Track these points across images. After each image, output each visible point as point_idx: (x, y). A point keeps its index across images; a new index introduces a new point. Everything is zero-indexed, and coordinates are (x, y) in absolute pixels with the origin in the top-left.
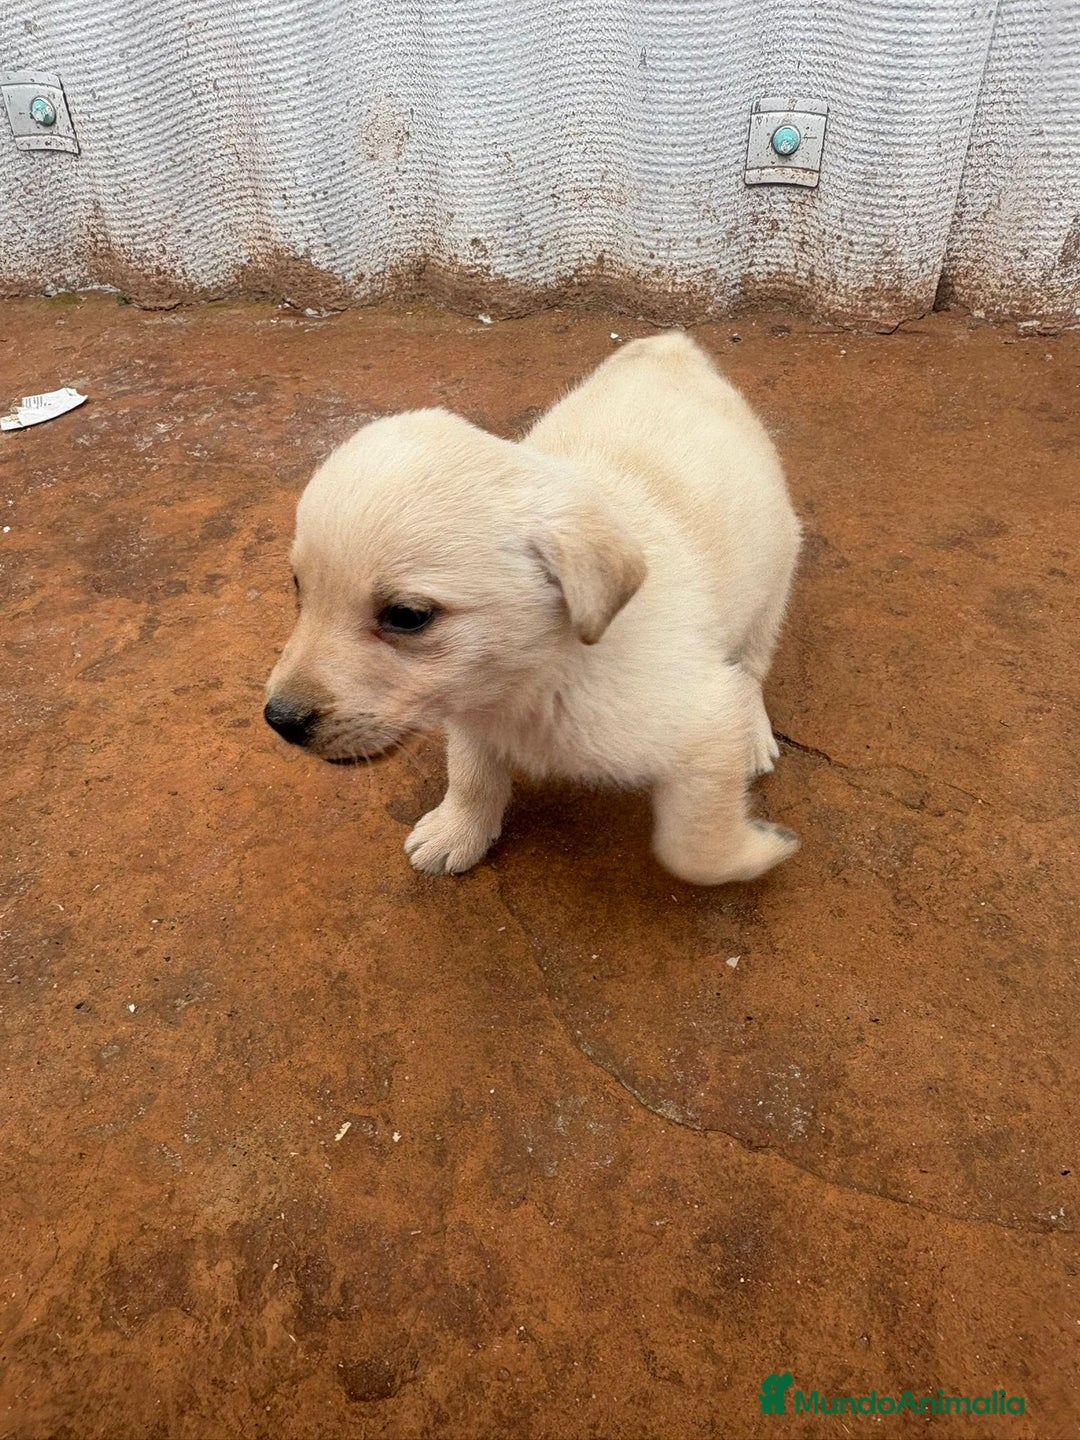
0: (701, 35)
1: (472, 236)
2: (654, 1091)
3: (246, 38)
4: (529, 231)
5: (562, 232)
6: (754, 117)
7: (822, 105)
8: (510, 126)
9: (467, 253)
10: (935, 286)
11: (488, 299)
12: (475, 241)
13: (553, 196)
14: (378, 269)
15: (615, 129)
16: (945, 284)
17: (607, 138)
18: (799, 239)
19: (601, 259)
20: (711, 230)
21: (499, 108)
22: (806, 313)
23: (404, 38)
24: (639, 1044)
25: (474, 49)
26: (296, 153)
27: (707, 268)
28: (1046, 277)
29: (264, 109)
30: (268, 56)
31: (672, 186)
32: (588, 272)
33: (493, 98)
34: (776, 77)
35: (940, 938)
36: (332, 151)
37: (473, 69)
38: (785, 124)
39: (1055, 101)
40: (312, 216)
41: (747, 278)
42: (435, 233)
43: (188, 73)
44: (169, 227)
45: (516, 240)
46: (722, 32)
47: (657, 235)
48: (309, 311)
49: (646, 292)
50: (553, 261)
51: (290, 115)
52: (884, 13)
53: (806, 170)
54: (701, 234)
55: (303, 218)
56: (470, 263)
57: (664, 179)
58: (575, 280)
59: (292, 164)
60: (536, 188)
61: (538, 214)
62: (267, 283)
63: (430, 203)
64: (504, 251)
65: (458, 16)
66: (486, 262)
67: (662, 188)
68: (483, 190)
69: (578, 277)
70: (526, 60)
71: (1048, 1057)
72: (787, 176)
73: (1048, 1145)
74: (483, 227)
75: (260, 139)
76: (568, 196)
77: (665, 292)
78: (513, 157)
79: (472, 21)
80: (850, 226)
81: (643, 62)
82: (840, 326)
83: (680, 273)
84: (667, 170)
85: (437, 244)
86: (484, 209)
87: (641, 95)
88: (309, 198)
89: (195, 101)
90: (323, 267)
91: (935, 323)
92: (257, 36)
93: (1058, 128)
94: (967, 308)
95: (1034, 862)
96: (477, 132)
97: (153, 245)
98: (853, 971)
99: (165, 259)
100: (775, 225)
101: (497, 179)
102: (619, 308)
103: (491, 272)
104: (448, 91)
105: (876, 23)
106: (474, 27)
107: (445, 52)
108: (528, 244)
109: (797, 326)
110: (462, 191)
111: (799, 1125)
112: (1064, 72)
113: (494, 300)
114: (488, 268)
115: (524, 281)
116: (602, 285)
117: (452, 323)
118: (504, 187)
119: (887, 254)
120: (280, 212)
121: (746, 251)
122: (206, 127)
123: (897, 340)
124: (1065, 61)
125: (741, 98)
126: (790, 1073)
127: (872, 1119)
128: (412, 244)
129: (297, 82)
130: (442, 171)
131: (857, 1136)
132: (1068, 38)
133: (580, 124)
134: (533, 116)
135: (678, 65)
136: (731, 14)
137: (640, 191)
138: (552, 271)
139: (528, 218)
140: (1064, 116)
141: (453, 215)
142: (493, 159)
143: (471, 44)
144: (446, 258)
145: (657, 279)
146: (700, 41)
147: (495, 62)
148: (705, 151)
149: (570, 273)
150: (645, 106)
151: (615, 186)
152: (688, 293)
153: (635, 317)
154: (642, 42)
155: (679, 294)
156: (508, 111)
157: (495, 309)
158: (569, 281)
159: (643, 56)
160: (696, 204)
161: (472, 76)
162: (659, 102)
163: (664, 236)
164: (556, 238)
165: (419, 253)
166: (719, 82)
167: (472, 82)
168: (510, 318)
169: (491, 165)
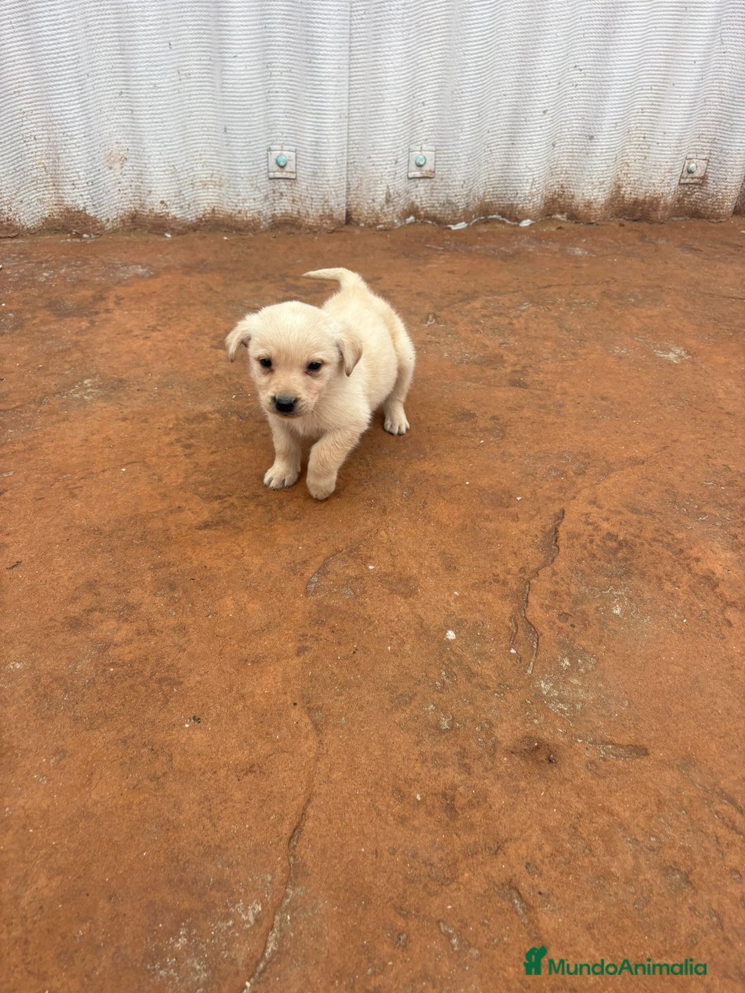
0: (247, 121)
1: (160, 200)
3: (56, 118)
4: (184, 198)
5: (197, 199)
6: (269, 152)
7: (293, 148)
8: (174, 155)
9: (157, 207)
10: (344, 215)
11: (169, 227)
12: (162, 202)
13: (192, 184)
14: (115, 217)
15: (215, 157)
16: (348, 215)
17: (212, 161)
18: (291, 198)
19: (213, 210)
20: (259, 195)
21: (169, 147)
22: (299, 227)
23: (123, 120)
25: (157, 124)
26: (79, 165)
27: (259, 210)
28: (382, 209)
29: (64, 147)
30: (67, 125)
31: (242, 178)
32: (208, 215)
33: (166, 144)
34: (275, 138)
36: (95, 165)
37: (158, 132)
38: (281, 155)
39: (373, 146)
40: (86, 192)
41: (274, 215)
42: (142, 200)
43: (22, 132)
44: (13, 199)
45: (179, 201)
46: (255, 121)
47: (237, 197)
48: (85, 236)
49: (235, 221)
50: (195, 211)
51: (77, 150)
53: (291, 172)
54: (255, 197)
55: (82, 193)
56: (159, 212)
57: (238, 175)
58: (203, 219)
59: (78, 170)
60: (185, 180)
61: (187, 191)
62: (59, 226)
63: (138, 187)
64: (175, 206)
65: (150, 112)
66: (167, 211)
67: (238, 179)
68: (164, 180)
69: (205, 218)
70: (178, 130)
72: (284, 175)
74: (165, 196)
75: (61, 160)
77: (243, 220)
78: (176, 167)
79: (157, 114)
80: (311, 192)
81: (225, 131)
82: (312, 230)
83: (248, 212)
84: (239, 172)
85: (142, 205)
86: (166, 188)
87: (225, 143)
88: (85, 185)
89: (25, 144)
90: (92, 215)
91: (347, 228)
92: (62, 117)
94: (358, 224)
96: (161, 157)
97: (6, 207)
99: (11, 214)
100: (281, 194)
101: (170, 176)
102: (223, 229)
103: (170, 215)
104: (147, 141)
105: (308, 119)
106: (157, 116)
107: (145, 125)
108: (184, 203)
109: (297, 232)
110: (155, 181)
113: (172, 226)
114: (168, 213)
115: (183, 219)
116: (215, 221)
117: (152, 237)
118: (173, 179)
119: (325, 202)
120: (70, 191)
121: (272, 204)
122: (29, 155)
123: (334, 234)
124: (373, 133)
125: (264, 145)
128: (129, 206)
129: (80, 136)
130: (144, 173)
132: (372, 125)
133: (200, 155)
134: (182, 151)
135: (240, 132)
136: (256, 114)
137: (229, 180)
138: (194, 215)
139: (183, 192)
140: (377, 152)
141: (150, 192)
142: (168, 168)
143: (157, 122)
144: (147, 210)
145: (239, 215)
146: (247, 123)
147: (167, 130)
148: (253, 165)
149: (201, 216)
150: (228, 147)
151: (217, 180)
152: (253, 221)
153: (232, 232)
154: (224, 123)
155: (249, 221)
156: (173, 149)
157: (172, 231)
158: (200, 219)
159: (225, 129)
160: (252, 185)
161: (157, 135)
162: (233, 146)
163: (241, 198)
164: (194, 201)
165: (133, 210)
166: (256, 139)
167: (158, 137)
168: (179, 234)
169: (167, 170)
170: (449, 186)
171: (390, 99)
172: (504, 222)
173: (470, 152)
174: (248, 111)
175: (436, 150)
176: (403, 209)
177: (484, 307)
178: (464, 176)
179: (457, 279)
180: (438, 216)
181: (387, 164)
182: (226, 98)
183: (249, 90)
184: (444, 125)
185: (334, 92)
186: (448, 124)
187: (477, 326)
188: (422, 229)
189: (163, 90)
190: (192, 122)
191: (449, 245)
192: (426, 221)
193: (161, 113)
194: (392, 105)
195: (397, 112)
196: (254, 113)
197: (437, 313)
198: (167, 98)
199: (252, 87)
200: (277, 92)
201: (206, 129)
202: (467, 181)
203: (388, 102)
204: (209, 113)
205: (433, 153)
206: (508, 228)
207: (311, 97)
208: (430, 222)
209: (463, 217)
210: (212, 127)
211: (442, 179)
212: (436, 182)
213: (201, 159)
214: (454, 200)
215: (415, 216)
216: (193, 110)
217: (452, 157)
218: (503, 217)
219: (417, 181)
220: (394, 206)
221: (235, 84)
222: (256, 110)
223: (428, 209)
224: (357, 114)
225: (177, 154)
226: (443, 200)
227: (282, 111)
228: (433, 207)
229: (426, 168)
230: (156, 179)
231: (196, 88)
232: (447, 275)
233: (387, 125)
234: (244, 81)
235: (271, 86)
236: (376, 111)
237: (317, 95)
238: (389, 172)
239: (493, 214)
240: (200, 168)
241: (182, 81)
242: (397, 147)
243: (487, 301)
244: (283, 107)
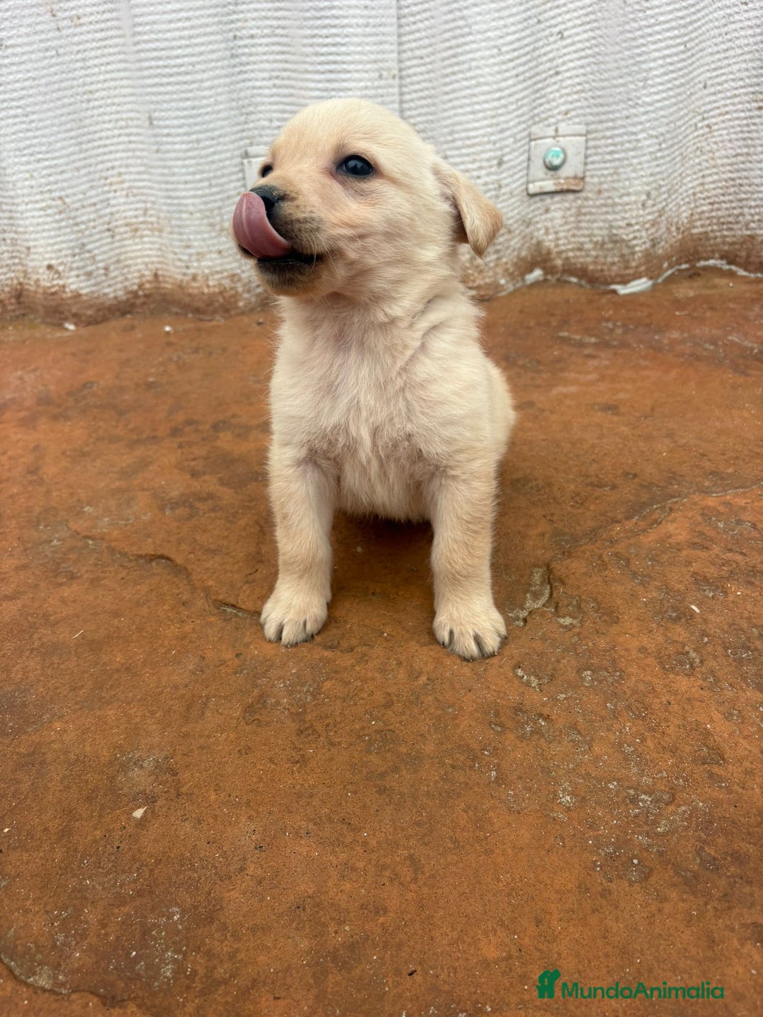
0: (188, 99)
1: (46, 263)
2: (32, 960)
4: (93, 257)
5: (122, 257)
6: (245, 161)
8: (59, 177)
9: (45, 277)
11: (69, 311)
12: (50, 267)
13: (109, 230)
15: (145, 176)
17: (141, 184)
19: (156, 275)
21: (47, 163)
24: (27, 911)
25: (17, 120)
27: (231, 272)
31: (191, 213)
32: (148, 286)
33: (40, 156)
34: (256, 132)
35: (331, 759)
37: (21, 135)
39: (451, 133)
42: (23, 265)
45: (81, 264)
46: (204, 97)
47: (189, 251)
49: (190, 295)
50: (120, 278)
52: (317, 77)
54: (221, 248)
56: (49, 284)
57: (184, 208)
58: (141, 293)
60: (92, 224)
61: (98, 244)
63: (14, 242)
64: (74, 273)
66: (61, 282)
67: (185, 216)
68: (47, 227)
69: (143, 290)
70: (63, 128)
71: (411, 857)
73: (400, 946)
74: (53, 255)
76: (122, 230)
77: (203, 293)
78: (67, 200)
79: (13, 100)
81: (151, 123)
83: (211, 278)
84: (185, 201)
85: (25, 272)
86: (51, 241)
87: (154, 148)
93: (456, 152)
95: (423, 679)
96: (33, 183)
98: (248, 803)
101: (57, 217)
102: (174, 309)
103: (67, 290)
104: (5, 154)
105: (312, 85)
106: (15, 104)
108: (93, 267)
110: (31, 229)
111: (168, 971)
112: (451, 112)
113: (74, 310)
114: (64, 286)
115: (96, 295)
116: (160, 294)
118: (64, 224)
124: (450, 105)
125: (231, 146)
126: (170, 917)
127: (237, 950)
128: (8, 276)
130: (15, 215)
131: (220, 972)
132: (448, 89)
133: (120, 174)
134: (78, 169)
135: (176, 122)
136: (207, 84)
137: (170, 219)
138: (119, 286)
139: (90, 247)
140: (459, 143)
141: (28, 248)
142: (50, 202)
143: (15, 116)
144: (32, 283)
145: (194, 284)
146: (189, 103)
147: (37, 129)
148: (210, 186)
149: (135, 287)
150: (160, 155)
151: (153, 219)
152: (221, 293)
153: (186, 315)
154: (147, 107)
155: (214, 294)
156: (55, 166)
157: (76, 318)
158: (135, 294)
159: (150, 118)
160: (212, 225)
161: (21, 140)
162: (168, 151)
163: (193, 251)
164: (118, 261)
165: (15, 282)
166: (209, 134)
167: (22, 145)
168: (89, 323)
169: (50, 207)
170: (615, 205)
171: (484, 27)
172: (732, 274)
173: (662, 130)
174: (188, 78)
175: (588, 132)
176: (518, 257)
177: (700, 543)
178: (648, 184)
179: (625, 430)
180: (591, 267)
181: (480, 168)
182: (142, 55)
183: (186, 33)
184: (606, 75)
185: (361, 21)
186: (615, 74)
187: (680, 633)
188: (554, 295)
189: (18, 50)
190: (96, 112)
191: (612, 331)
192: (566, 278)
193: (21, 98)
194: (489, 39)
195: (500, 54)
196: (202, 81)
197: (559, 568)
198: (29, 66)
199: (192, 27)
200: (252, 37)
201: (123, 123)
202: (654, 193)
203: (479, 32)
204: (124, 91)
205: (584, 138)
206: (744, 287)
207: (314, 36)
208: (574, 280)
209: (643, 268)
210: (132, 119)
211: (600, 192)
212: (586, 199)
213: (122, 182)
214: (625, 234)
215: (544, 268)
216: (94, 87)
217: (622, 144)
218: (729, 263)
219: (548, 200)
220: (497, 252)
221: (154, 23)
222: (205, 75)
223: (571, 254)
224: (418, 70)
225: (66, 176)
226: (600, 235)
227: (266, 75)
228: (580, 249)
229: (567, 171)
230: (32, 225)
231: (94, 44)
232: (599, 417)
233: (479, 85)
234: (174, 16)
235: (239, 24)
236: (454, 56)
237: (325, 32)
238: (486, 184)
239: (707, 259)
240: (122, 200)
241: (64, 32)
242: (502, 131)
243: (707, 513)
244: (267, 66)
